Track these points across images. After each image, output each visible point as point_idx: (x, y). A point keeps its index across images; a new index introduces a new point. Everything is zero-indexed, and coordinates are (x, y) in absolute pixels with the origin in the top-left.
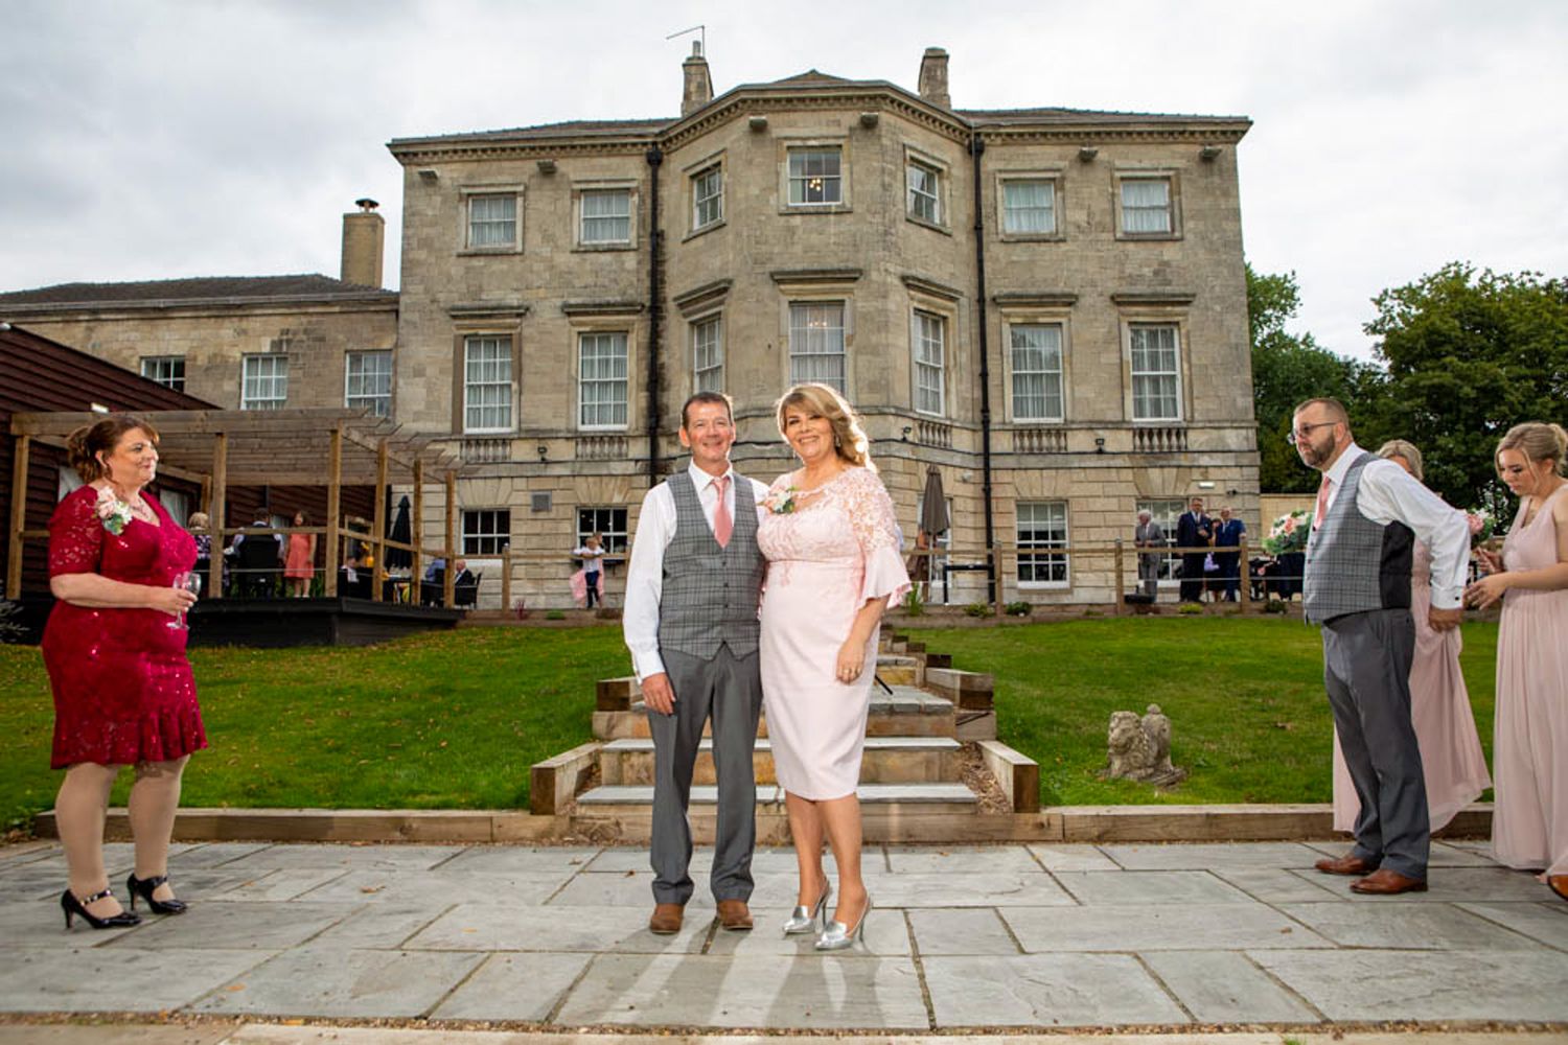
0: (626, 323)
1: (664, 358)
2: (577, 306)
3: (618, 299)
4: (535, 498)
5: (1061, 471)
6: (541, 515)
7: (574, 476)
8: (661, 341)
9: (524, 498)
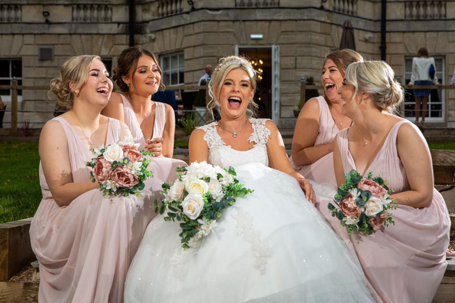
4: (42, 50)
5: (440, 33)
6: (46, 63)
7: (71, 34)
9: (33, 51)
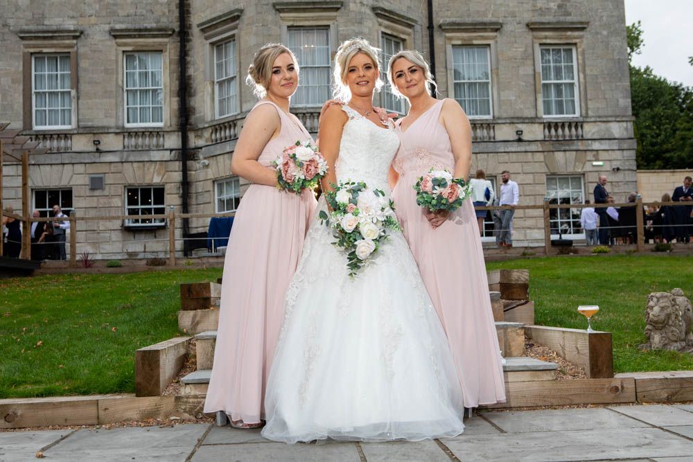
0: (160, 44)
1: (191, 71)
2: (122, 30)
3: (154, 25)
4: (92, 179)
5: (490, 155)
6: (97, 193)
7: (122, 162)
8: (188, 59)
9: (86, 180)
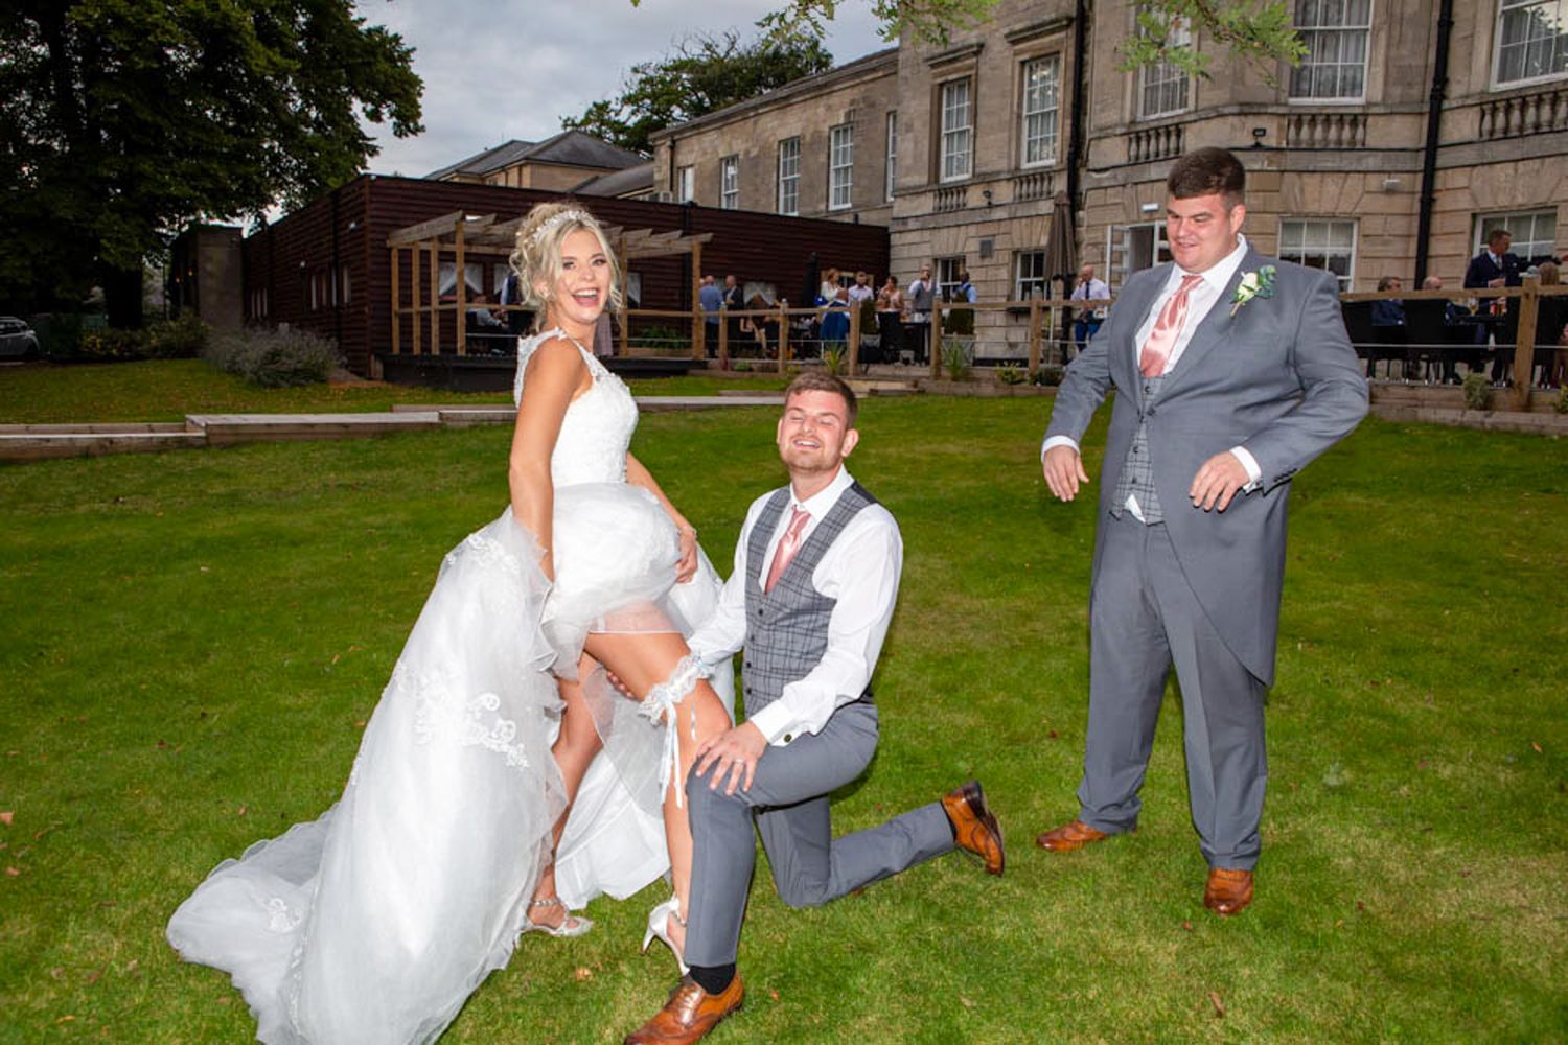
0: (1057, 42)
1: (1087, 77)
2: (1021, 31)
3: (1053, 15)
4: (983, 244)
6: (987, 262)
7: (1010, 219)
8: (1086, 57)
9: (974, 246)
